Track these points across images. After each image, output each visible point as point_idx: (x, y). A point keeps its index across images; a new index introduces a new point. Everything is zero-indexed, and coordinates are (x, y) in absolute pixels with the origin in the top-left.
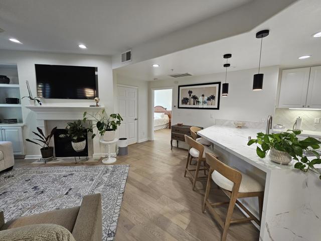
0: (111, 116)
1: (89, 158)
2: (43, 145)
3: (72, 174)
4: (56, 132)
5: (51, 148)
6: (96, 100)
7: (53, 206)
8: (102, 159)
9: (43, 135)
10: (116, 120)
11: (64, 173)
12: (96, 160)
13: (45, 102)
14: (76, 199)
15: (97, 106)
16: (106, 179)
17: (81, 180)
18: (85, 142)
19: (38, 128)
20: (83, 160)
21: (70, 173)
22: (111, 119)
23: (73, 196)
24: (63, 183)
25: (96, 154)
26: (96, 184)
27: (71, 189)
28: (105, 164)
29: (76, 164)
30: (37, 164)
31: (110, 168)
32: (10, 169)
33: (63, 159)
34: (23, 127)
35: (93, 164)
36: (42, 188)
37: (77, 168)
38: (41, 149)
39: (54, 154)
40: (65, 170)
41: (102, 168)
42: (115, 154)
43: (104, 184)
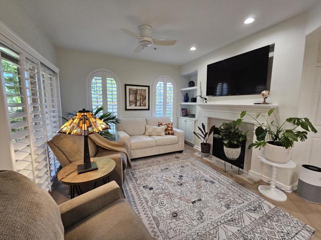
0: (289, 120)
1: (242, 172)
2: (202, 140)
3: (213, 182)
5: (209, 145)
6: (263, 95)
7: (176, 206)
8: (261, 182)
9: (205, 132)
11: (207, 176)
12: (251, 179)
14: (196, 218)
15: (265, 103)
16: (247, 222)
17: (217, 196)
19: (203, 124)
20: (235, 172)
21: (212, 180)
22: (290, 126)
23: (196, 210)
24: (199, 187)
25: (253, 173)
26: (229, 218)
27: (200, 200)
28: (261, 195)
29: (224, 172)
30: (196, 155)
31: (266, 207)
33: (216, 161)
34: (195, 121)
35: (243, 184)
36: (183, 181)
37: (223, 178)
38: (202, 144)
39: (212, 152)
40: (211, 174)
41: (252, 197)
42: (288, 188)
43: (239, 229)
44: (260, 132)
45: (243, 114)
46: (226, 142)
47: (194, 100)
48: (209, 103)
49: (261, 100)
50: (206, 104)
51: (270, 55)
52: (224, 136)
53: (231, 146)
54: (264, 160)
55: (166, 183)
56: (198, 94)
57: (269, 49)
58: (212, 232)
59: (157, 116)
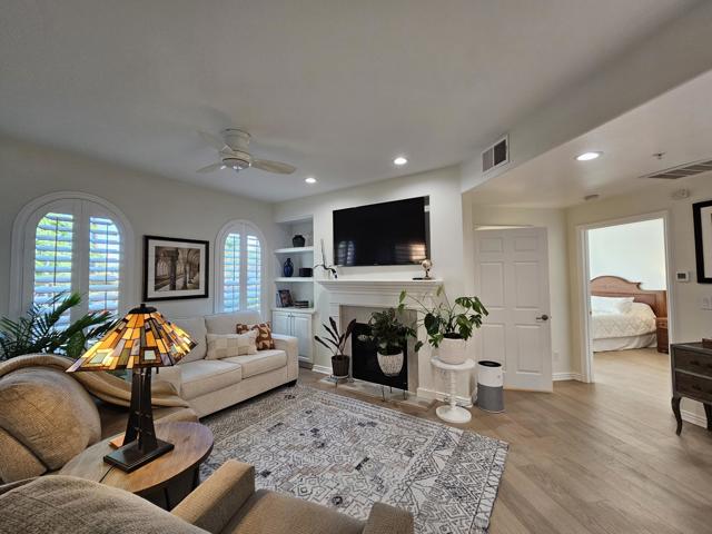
0: (458, 301)
1: (408, 395)
2: (334, 351)
3: (373, 424)
4: (355, 329)
5: (346, 358)
6: (425, 266)
7: (333, 485)
8: (436, 404)
9: (335, 329)
10: (471, 312)
11: (360, 417)
12: (421, 403)
13: (342, 274)
14: (374, 490)
15: (427, 278)
16: (442, 464)
17: (388, 444)
18: (401, 356)
19: (331, 319)
20: (397, 397)
21: (371, 420)
22: (459, 310)
23: (368, 478)
24: (355, 439)
25: (423, 391)
26: (419, 469)
27: (366, 460)
28: (443, 421)
29: (383, 402)
30: (325, 384)
31: (454, 436)
32: (292, 384)
33: (364, 386)
34: (313, 315)
35: (414, 413)
36: (324, 437)
37: (384, 412)
38: (333, 358)
39: (350, 371)
40: (364, 411)
41: (434, 428)
42: (467, 401)
43: (436, 478)
44: (431, 322)
45: (403, 295)
46: (383, 346)
47: (308, 273)
48: (341, 279)
49: (423, 274)
50: (335, 280)
51: (426, 209)
52: (378, 335)
53: (391, 351)
54: (439, 364)
55: (292, 453)
56: (318, 261)
57: (423, 201)
58: (405, 499)
59: (226, 310)
